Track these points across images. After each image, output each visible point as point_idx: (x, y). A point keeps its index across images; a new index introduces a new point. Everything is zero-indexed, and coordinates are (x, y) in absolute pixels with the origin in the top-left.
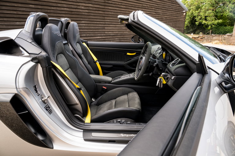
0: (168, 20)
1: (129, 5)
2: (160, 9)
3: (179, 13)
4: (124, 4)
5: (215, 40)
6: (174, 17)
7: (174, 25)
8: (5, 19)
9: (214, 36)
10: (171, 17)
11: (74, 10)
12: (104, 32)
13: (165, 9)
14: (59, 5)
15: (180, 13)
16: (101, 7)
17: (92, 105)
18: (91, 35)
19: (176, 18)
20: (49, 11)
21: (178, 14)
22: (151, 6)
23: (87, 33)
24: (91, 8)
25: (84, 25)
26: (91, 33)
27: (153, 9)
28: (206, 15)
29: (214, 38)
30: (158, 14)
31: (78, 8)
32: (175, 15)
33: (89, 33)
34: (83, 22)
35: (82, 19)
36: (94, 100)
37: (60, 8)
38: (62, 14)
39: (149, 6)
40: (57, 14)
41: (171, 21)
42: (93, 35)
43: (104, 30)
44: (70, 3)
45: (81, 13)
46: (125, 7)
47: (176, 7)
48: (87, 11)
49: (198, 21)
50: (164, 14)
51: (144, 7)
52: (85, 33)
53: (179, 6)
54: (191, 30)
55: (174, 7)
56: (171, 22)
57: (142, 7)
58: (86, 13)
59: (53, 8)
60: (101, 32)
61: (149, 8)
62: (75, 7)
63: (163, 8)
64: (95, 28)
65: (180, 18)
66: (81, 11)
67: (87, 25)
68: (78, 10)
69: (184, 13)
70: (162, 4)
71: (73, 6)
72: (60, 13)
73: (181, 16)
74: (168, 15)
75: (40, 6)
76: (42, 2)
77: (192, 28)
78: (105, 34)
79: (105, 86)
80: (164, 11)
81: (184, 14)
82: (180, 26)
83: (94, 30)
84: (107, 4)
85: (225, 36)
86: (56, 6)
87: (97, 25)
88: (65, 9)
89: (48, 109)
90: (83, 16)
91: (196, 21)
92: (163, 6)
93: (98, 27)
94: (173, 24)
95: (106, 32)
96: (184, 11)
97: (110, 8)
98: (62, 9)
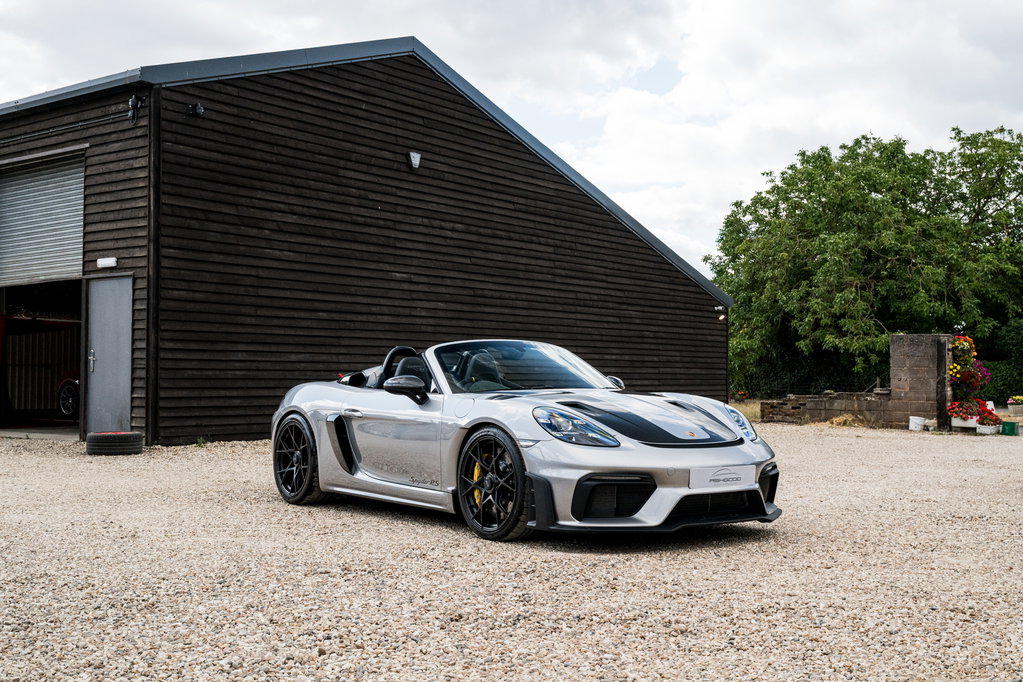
0: (664, 341)
1: (539, 298)
2: (633, 305)
3: (699, 314)
4: (524, 297)
5: (841, 412)
6: (685, 331)
7: (685, 359)
8: (274, 348)
9: (836, 398)
10: (675, 330)
11: (404, 320)
13: (649, 303)
14: (374, 309)
15: (706, 314)
16: (466, 308)
19: (691, 331)
21: (698, 319)
22: (602, 298)
24: (441, 314)
27: (611, 305)
28: (836, 309)
29: (837, 404)
30: (629, 320)
31: (413, 313)
32: (687, 324)
39: (595, 297)
41: (675, 342)
44: (397, 304)
45: (417, 328)
46: (525, 304)
47: (686, 294)
48: (431, 321)
49: (805, 337)
50: (645, 321)
51: (582, 303)
53: (698, 290)
54: (787, 378)
55: (682, 294)
56: (677, 348)
57: (577, 302)
59: (360, 318)
61: (595, 303)
62: (406, 311)
63: (642, 302)
65: (705, 332)
69: (719, 313)
70: (638, 289)
73: (712, 326)
74: (660, 322)
75: (337, 315)
77: (792, 371)
80: (646, 309)
81: (722, 317)
82: (709, 360)
84: (479, 299)
85: (869, 398)
91: (800, 338)
92: (640, 295)
94: (684, 354)
96: (720, 308)
97: (487, 309)
98: (380, 318)
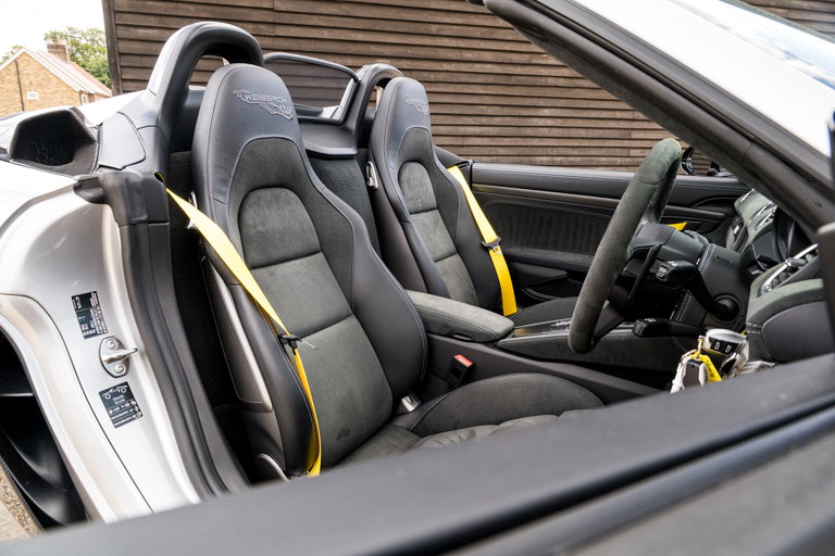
11: (519, 70)
12: (625, 152)
14: (469, 55)
17: (397, 427)
18: (571, 159)
20: (432, 77)
23: (555, 152)
25: (550, 122)
26: (570, 152)
31: (534, 61)
33: (564, 151)
34: (546, 112)
35: (542, 103)
36: (410, 408)
37: (470, 65)
38: (473, 87)
40: (459, 86)
42: (578, 159)
43: (626, 143)
45: (542, 81)
52: (549, 151)
58: (562, 80)
59: (446, 66)
60: (612, 152)
64: (590, 133)
66: (543, 71)
67: (559, 122)
68: (533, 70)
71: (515, 58)
72: (470, 80)
75: (409, 62)
76: (414, 48)
78: (628, 160)
79: (467, 354)
83: (586, 143)
86: (459, 58)
87: (601, 124)
88: (489, 68)
89: (121, 402)
90: (548, 92)
93: (602, 131)
95: (633, 152)
98: (478, 68)
